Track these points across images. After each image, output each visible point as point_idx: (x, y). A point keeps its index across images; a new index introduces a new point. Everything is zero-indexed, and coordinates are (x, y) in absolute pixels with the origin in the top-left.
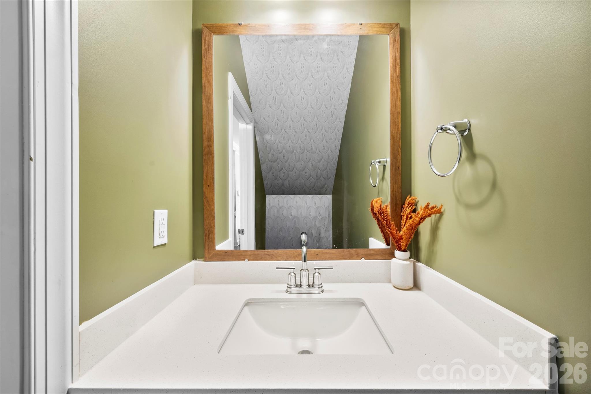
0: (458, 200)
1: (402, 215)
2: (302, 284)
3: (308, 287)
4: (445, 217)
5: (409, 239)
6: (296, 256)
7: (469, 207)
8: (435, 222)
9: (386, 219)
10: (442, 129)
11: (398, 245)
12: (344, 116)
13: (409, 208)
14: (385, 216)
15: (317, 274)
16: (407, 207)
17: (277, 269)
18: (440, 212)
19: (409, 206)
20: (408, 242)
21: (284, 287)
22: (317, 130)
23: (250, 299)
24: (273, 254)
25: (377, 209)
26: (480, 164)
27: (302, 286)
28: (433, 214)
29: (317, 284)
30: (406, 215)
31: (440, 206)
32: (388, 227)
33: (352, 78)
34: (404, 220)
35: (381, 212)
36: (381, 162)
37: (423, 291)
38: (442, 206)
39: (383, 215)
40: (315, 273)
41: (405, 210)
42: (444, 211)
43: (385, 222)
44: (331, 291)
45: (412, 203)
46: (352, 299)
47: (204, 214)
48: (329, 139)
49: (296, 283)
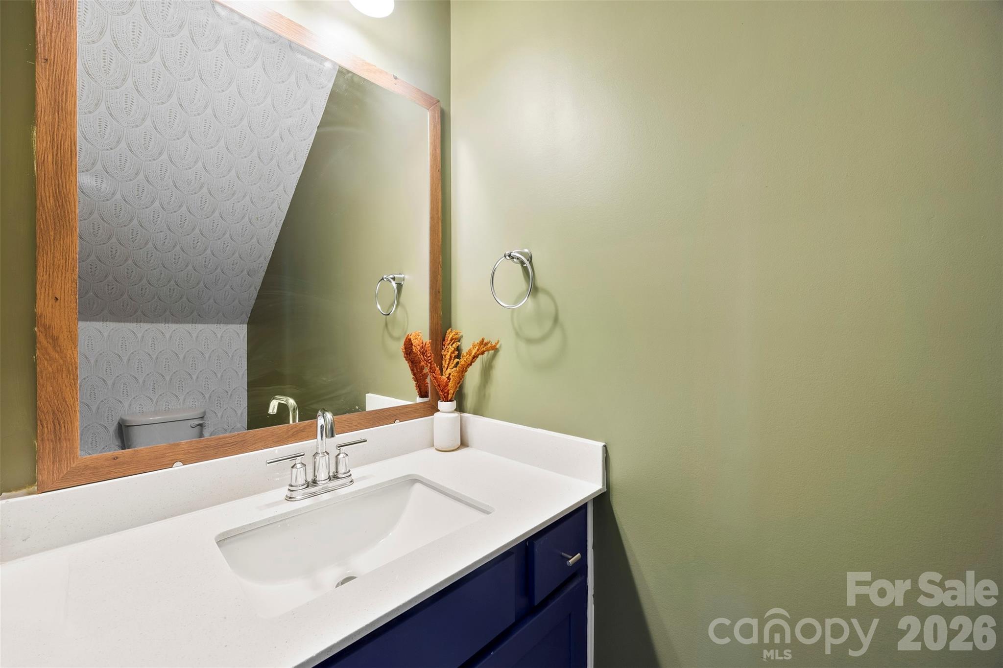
0: (517, 334)
1: (442, 355)
2: (318, 479)
3: (329, 480)
4: (501, 354)
5: (458, 384)
6: (293, 436)
7: (530, 341)
8: (487, 361)
9: (429, 361)
10: (510, 256)
11: (443, 394)
12: (295, 185)
13: (452, 345)
14: (429, 357)
15: (341, 456)
16: (449, 343)
17: (269, 463)
18: (495, 349)
19: (452, 342)
20: (456, 388)
21: (284, 491)
22: (233, 194)
23: (223, 534)
24: (244, 439)
25: (418, 347)
26: (542, 297)
27: (318, 482)
28: (486, 351)
29: (343, 472)
30: (449, 354)
31: (497, 342)
32: (432, 371)
33: (318, 125)
34: (446, 361)
35: (423, 351)
36: (396, 279)
37: (472, 447)
38: (498, 341)
39: (426, 356)
40: (339, 455)
41: (447, 347)
42: (500, 346)
43: (429, 365)
44: (364, 478)
45: (455, 339)
46: (400, 478)
47: (38, 369)
48: (257, 218)
49: (306, 481)
